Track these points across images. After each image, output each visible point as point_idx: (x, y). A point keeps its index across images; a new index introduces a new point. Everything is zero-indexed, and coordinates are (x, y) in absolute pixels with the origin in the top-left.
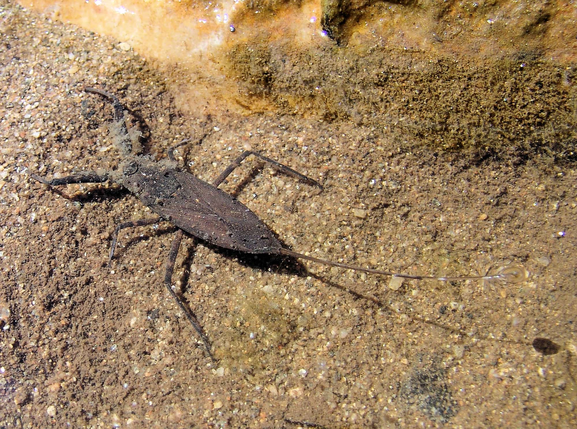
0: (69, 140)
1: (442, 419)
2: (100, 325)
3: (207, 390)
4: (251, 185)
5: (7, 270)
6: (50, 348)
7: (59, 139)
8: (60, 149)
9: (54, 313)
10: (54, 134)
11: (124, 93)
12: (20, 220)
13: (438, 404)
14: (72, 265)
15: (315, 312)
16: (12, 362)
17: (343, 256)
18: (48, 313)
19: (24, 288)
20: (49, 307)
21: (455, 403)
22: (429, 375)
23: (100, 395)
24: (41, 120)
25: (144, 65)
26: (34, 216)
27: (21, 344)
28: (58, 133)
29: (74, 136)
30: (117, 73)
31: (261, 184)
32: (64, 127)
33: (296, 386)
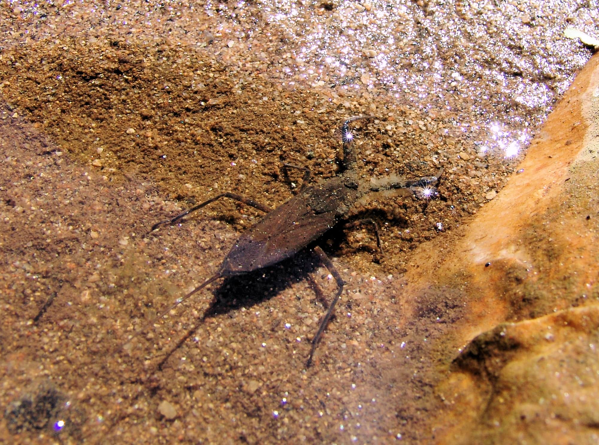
0: (386, 154)
1: (8, 411)
2: (193, 164)
3: (111, 229)
4: (314, 297)
5: (249, 102)
6: (181, 131)
7: (386, 146)
8: (375, 147)
9: (208, 133)
10: (389, 141)
11: (437, 197)
12: (298, 112)
13: (23, 411)
14: (249, 146)
15: (155, 325)
16: (175, 107)
17: (210, 363)
18: (208, 128)
19: (233, 113)
20: (214, 129)
21: (19, 431)
22: (55, 410)
23: (133, 161)
24: (406, 131)
25: (469, 213)
26: (300, 122)
27: (188, 113)
28: (392, 144)
29: (389, 158)
30: (458, 189)
31: (313, 305)
32: (398, 149)
33: (90, 297)
